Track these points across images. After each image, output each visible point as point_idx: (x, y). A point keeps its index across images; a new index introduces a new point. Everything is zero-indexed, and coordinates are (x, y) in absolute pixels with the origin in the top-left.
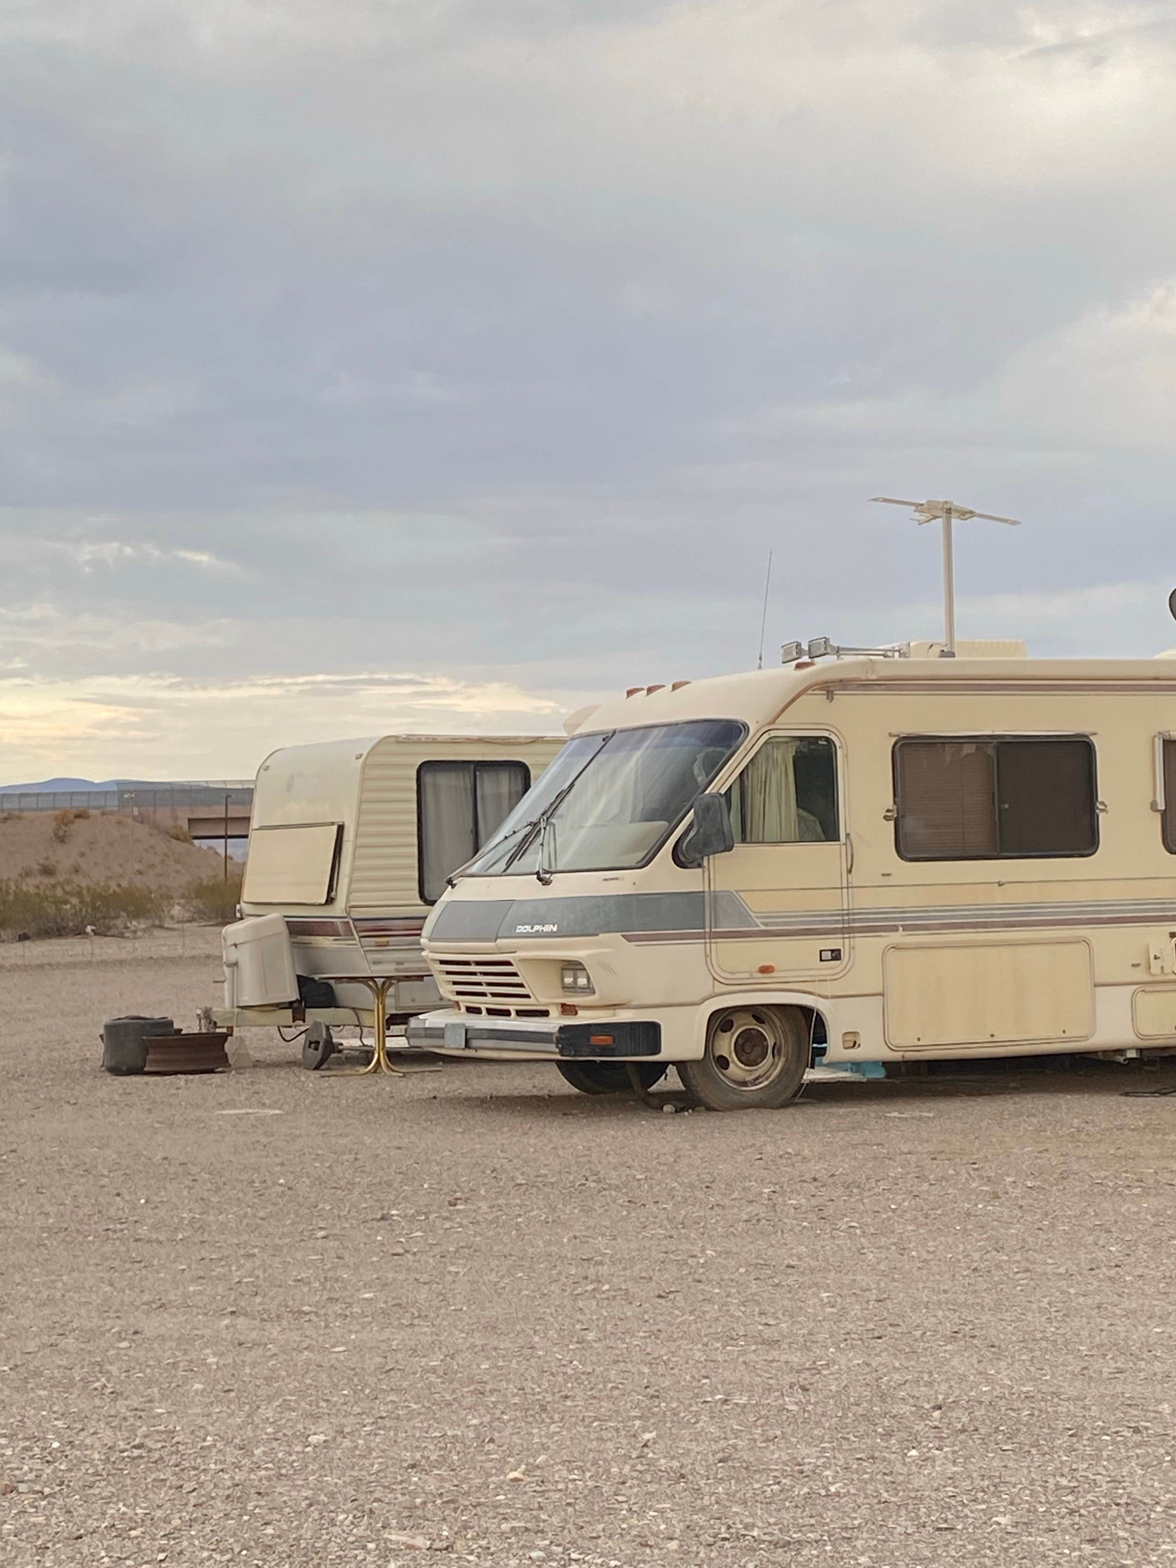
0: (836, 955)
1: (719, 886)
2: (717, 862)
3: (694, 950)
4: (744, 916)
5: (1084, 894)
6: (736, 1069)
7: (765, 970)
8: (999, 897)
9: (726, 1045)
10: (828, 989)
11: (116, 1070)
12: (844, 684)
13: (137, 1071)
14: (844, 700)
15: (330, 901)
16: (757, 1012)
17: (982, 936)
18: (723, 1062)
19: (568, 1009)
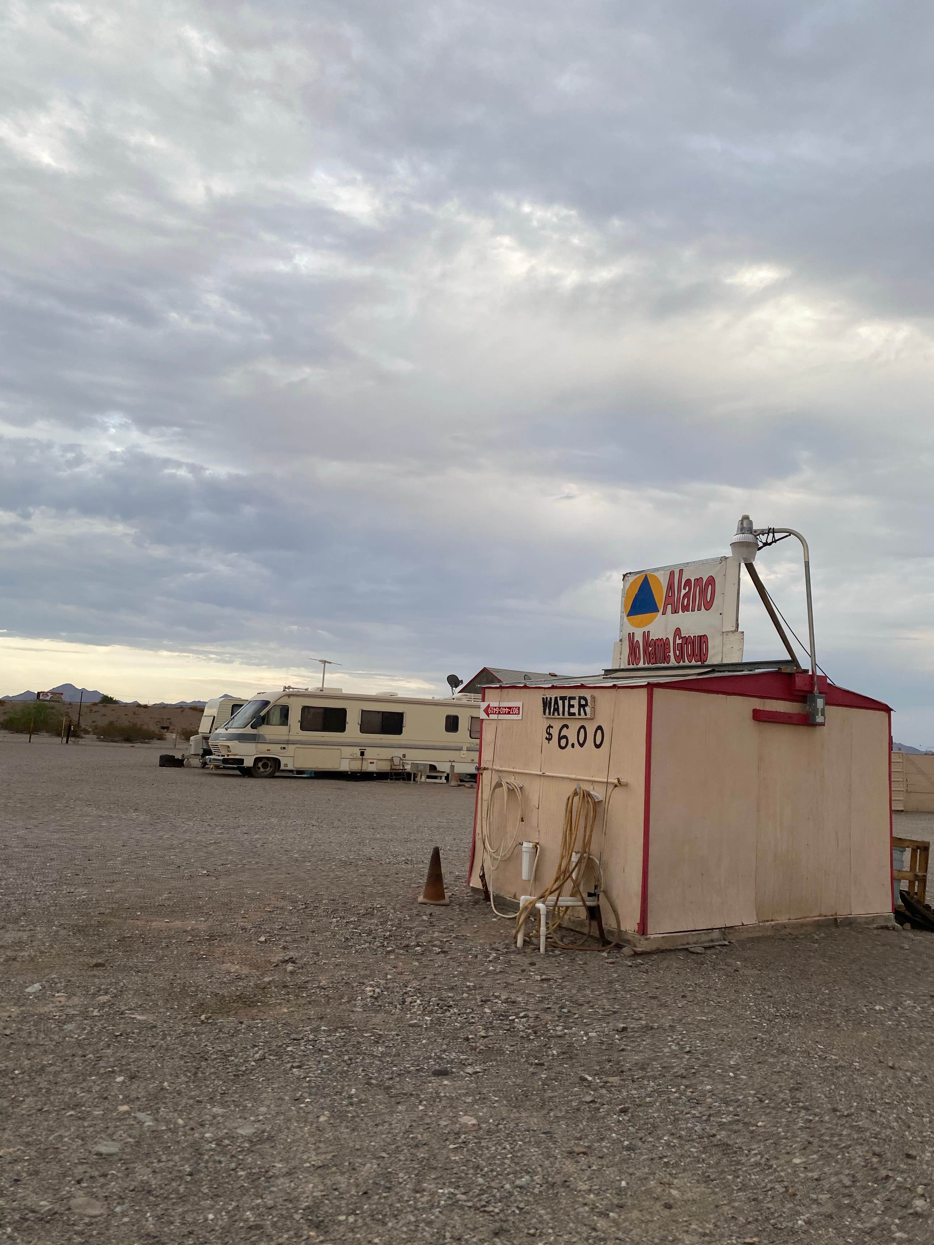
0: (284, 748)
1: (260, 733)
2: (260, 728)
3: (254, 745)
4: (265, 739)
5: (341, 740)
6: (262, 770)
7: (268, 750)
8: (322, 739)
9: (260, 765)
10: (282, 755)
11: (161, 766)
12: (293, 695)
13: (164, 766)
14: (292, 698)
15: (210, 732)
16: (268, 758)
17: (314, 746)
18: (259, 768)
19: (228, 755)
